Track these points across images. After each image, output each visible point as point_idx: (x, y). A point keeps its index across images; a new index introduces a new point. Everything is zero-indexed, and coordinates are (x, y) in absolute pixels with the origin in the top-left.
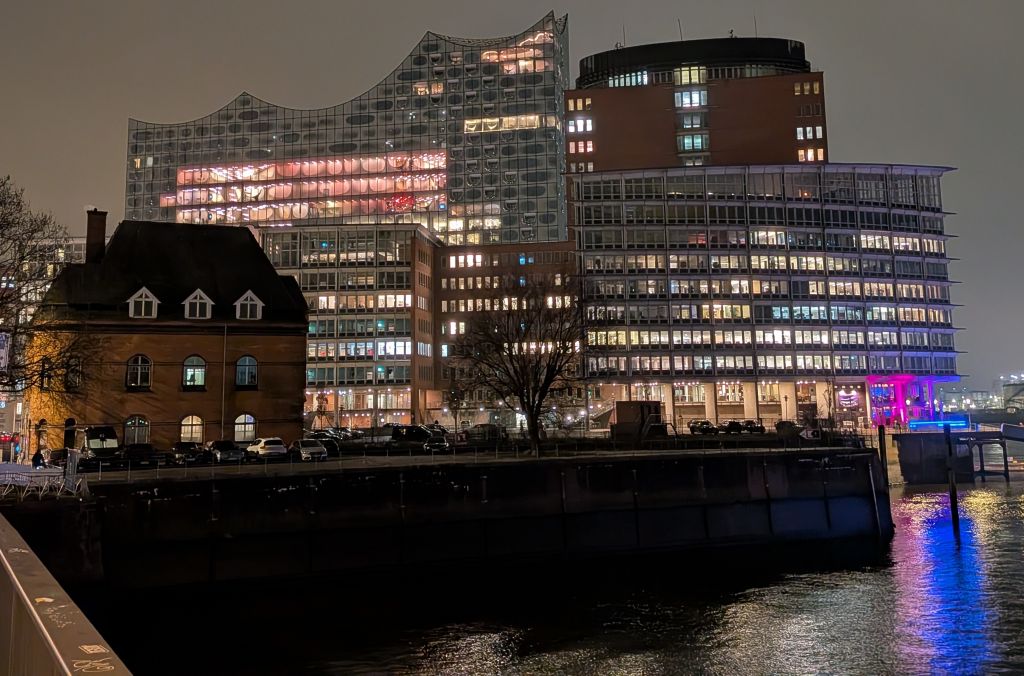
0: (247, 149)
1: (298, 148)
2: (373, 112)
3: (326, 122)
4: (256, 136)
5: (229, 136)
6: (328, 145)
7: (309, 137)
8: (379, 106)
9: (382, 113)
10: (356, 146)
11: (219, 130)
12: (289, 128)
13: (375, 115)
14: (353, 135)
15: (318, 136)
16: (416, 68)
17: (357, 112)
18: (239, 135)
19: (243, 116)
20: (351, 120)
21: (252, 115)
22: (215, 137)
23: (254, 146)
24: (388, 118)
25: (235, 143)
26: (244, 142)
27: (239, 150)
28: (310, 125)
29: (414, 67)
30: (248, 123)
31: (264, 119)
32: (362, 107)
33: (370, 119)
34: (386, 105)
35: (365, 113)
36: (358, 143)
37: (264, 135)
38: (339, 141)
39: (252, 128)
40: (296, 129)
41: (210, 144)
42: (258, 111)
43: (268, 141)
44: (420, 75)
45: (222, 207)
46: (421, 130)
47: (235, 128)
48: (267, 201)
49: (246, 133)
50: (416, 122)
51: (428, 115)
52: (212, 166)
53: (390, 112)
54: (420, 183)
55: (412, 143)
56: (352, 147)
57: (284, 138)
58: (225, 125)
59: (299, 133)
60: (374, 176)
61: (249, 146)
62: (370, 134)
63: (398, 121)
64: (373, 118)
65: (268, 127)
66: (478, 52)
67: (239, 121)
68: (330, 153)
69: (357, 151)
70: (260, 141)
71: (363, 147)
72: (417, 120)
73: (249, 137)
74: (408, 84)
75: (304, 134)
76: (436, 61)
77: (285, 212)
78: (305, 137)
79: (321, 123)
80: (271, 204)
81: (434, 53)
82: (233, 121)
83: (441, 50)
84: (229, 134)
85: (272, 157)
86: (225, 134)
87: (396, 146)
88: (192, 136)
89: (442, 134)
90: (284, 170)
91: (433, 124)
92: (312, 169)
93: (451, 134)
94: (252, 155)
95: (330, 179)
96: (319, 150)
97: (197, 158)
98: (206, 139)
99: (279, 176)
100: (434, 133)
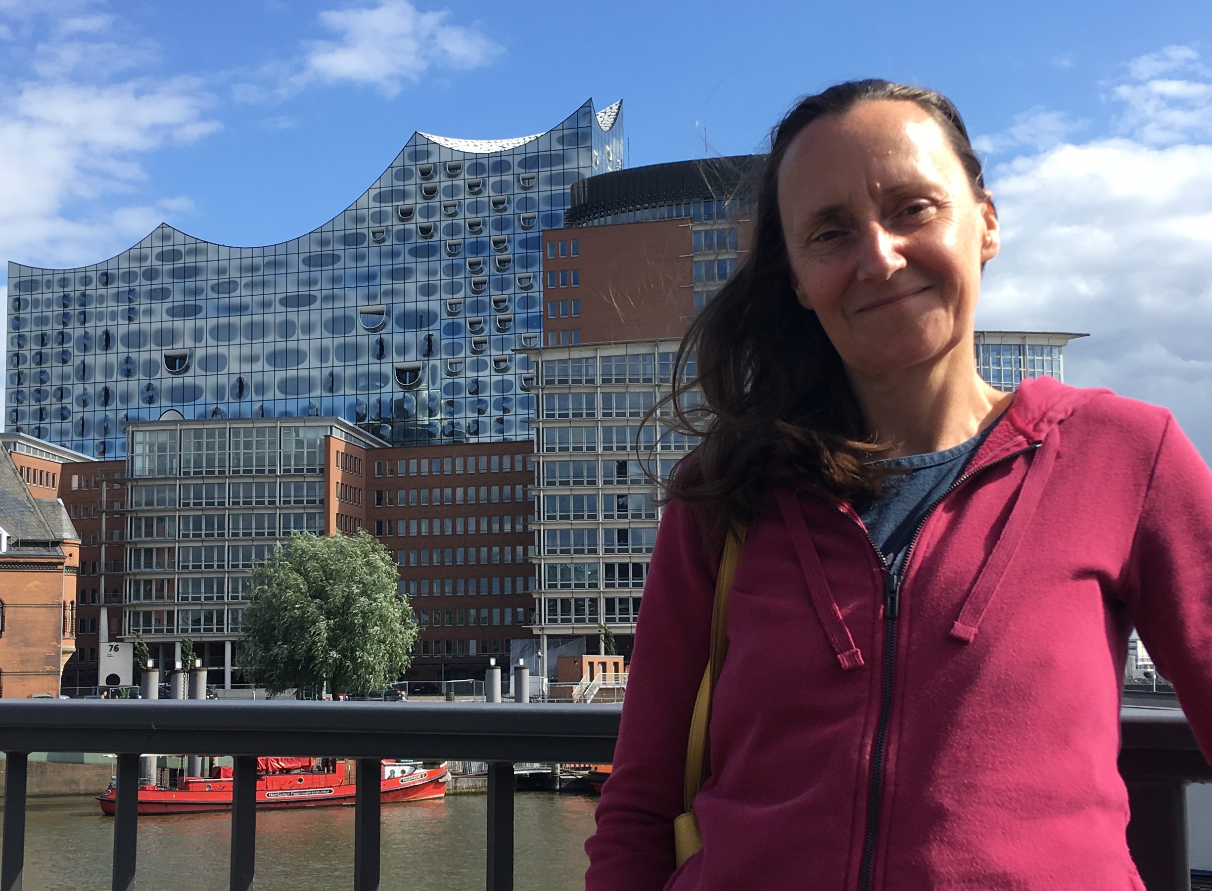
0: (166, 306)
1: (235, 301)
2: (338, 249)
3: (275, 264)
4: (179, 286)
5: (142, 285)
6: (278, 297)
7: (252, 285)
8: (346, 240)
9: (352, 251)
10: (315, 298)
11: (129, 276)
12: (224, 272)
13: (341, 253)
14: (310, 282)
15: (264, 284)
16: (398, 184)
17: (316, 249)
18: (157, 284)
19: (162, 256)
20: (309, 261)
21: (175, 255)
22: (124, 287)
23: (178, 298)
24: (359, 258)
25: (151, 295)
26: (163, 294)
27: (156, 306)
28: (253, 269)
29: (396, 183)
30: (168, 266)
31: (190, 261)
32: (324, 243)
33: (335, 258)
34: (357, 239)
35: (328, 250)
36: (317, 294)
37: (190, 284)
38: (293, 289)
39: (174, 273)
40: (234, 274)
41: (118, 297)
42: (182, 248)
43: (196, 292)
44: (404, 195)
45: (134, 385)
46: (403, 274)
47: (151, 274)
48: (194, 377)
49: (166, 281)
50: (398, 263)
51: (416, 252)
52: (121, 328)
53: (362, 249)
54: (403, 350)
55: (392, 293)
56: (311, 299)
57: (217, 288)
58: (137, 270)
59: (238, 280)
60: (339, 340)
61: (170, 299)
62: (334, 280)
63: (374, 261)
64: (339, 258)
65: (195, 271)
66: (485, 161)
67: (157, 263)
68: (280, 308)
69: (316, 305)
70: (185, 292)
71: (325, 299)
72: (400, 260)
73: (170, 286)
74: (387, 208)
75: (244, 281)
76: (426, 174)
77: (219, 392)
78: (246, 285)
79: (268, 265)
80: (200, 381)
81: (423, 163)
82: (148, 263)
83: (434, 159)
84: (144, 282)
85: (202, 314)
86: (137, 283)
87: (370, 297)
88: (93, 286)
89: (435, 280)
90: (217, 333)
91: (421, 265)
92: (255, 331)
93: (446, 279)
94: (173, 312)
95: (281, 345)
96: (265, 305)
97: (100, 316)
98: (112, 290)
99: (211, 342)
100: (422, 279)
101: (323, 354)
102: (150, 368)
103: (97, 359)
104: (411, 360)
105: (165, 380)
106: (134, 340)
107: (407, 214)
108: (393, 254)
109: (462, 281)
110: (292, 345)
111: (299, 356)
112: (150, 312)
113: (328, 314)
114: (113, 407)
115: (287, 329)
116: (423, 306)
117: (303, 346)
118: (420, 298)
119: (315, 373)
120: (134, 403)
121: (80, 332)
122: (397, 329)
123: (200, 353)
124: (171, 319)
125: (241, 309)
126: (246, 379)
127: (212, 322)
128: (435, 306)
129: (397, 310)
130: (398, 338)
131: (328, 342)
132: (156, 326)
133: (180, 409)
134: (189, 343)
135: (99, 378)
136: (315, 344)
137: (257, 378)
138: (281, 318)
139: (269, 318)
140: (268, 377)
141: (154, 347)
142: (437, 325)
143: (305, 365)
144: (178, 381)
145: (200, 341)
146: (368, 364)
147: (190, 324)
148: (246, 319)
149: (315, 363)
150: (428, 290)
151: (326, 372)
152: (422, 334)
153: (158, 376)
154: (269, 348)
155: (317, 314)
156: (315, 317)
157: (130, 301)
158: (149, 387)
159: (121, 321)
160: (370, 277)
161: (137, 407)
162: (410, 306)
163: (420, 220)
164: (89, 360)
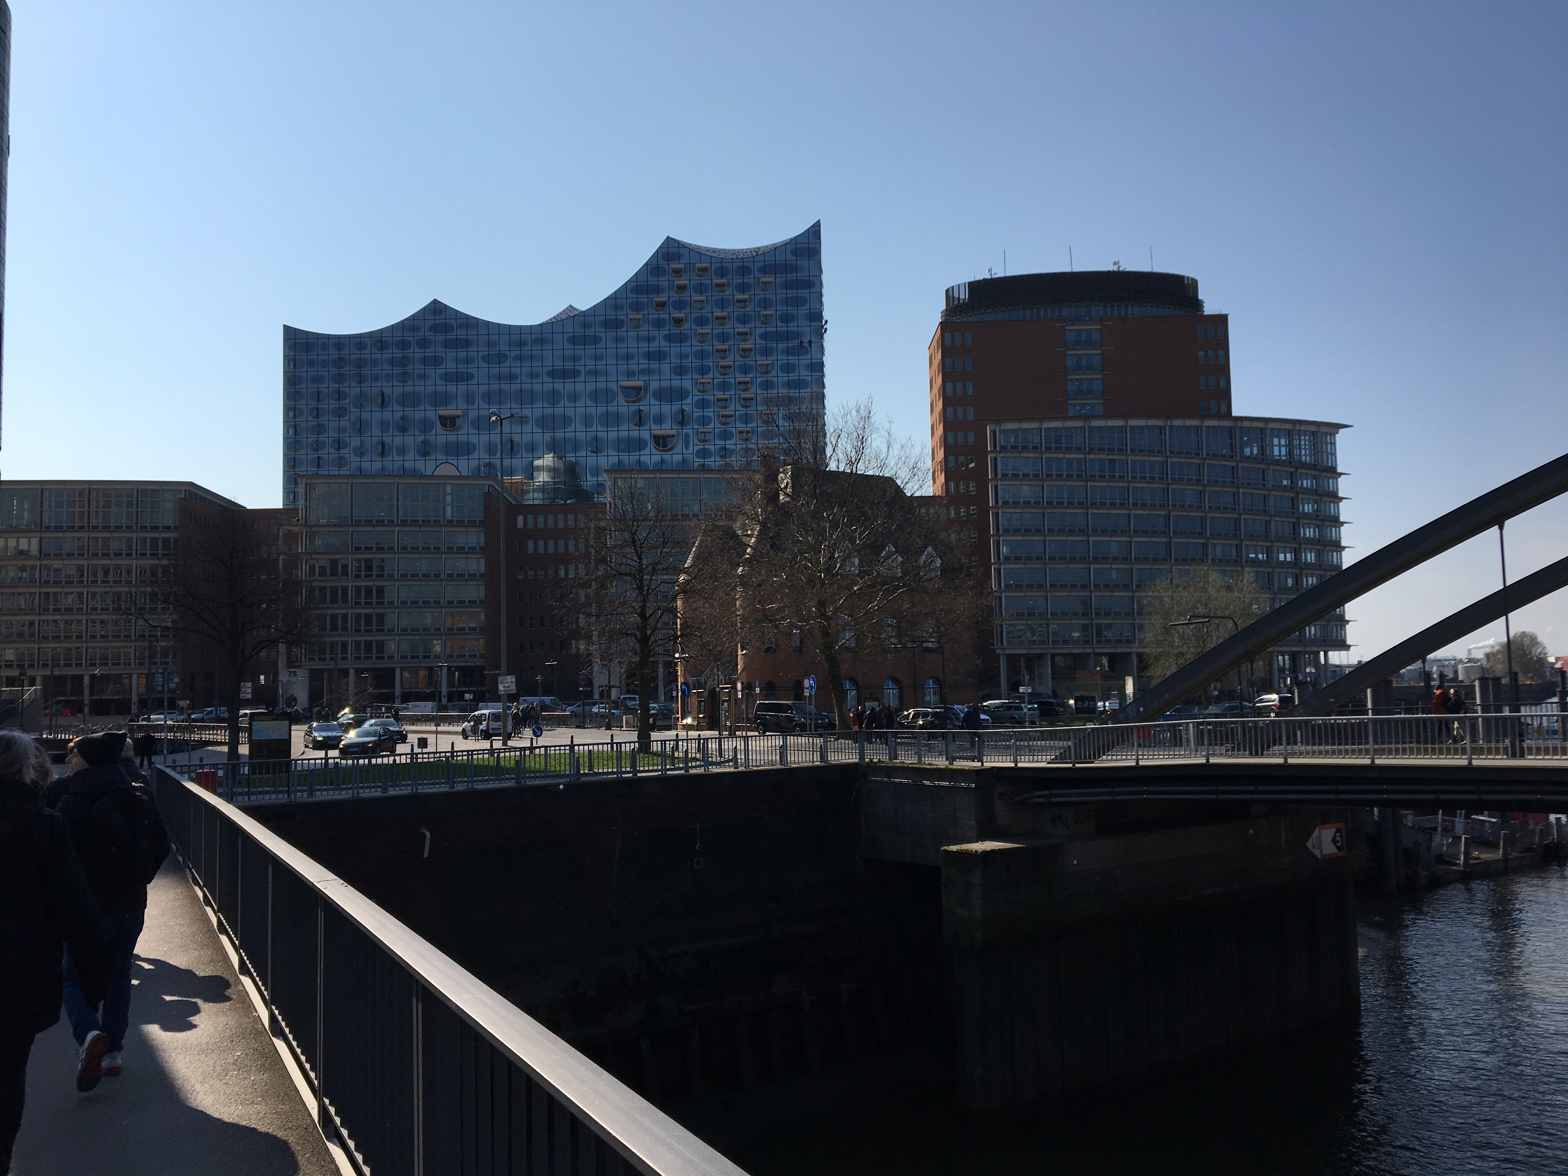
0: (440, 371)
1: (505, 371)
2: (600, 331)
4: (451, 354)
5: (417, 353)
6: (545, 369)
7: (521, 358)
8: (606, 324)
9: (611, 334)
10: (579, 372)
11: (404, 345)
12: (494, 345)
13: (603, 335)
14: (575, 359)
15: (532, 358)
16: (653, 280)
17: (580, 331)
18: (430, 352)
19: (435, 328)
20: (573, 340)
21: (446, 328)
22: (398, 353)
23: (451, 366)
24: (618, 340)
25: (425, 361)
26: (436, 361)
27: (430, 371)
28: (521, 344)
29: (650, 278)
30: (441, 337)
31: (461, 334)
32: (585, 325)
33: (596, 340)
34: (617, 324)
35: (590, 332)
36: (582, 369)
37: (462, 354)
38: (558, 364)
39: (446, 344)
40: (504, 348)
41: (392, 362)
42: (454, 323)
43: (468, 361)
44: (658, 290)
45: (412, 439)
46: (660, 356)
47: (424, 343)
48: (466, 433)
49: (440, 351)
50: (654, 346)
51: (669, 338)
52: (395, 390)
53: (621, 333)
54: (659, 419)
55: (649, 371)
56: (575, 373)
57: (488, 359)
58: (411, 339)
59: (508, 353)
60: (602, 409)
61: (443, 366)
62: (596, 358)
63: (632, 344)
64: (600, 339)
65: (467, 343)
66: (730, 265)
67: (430, 334)
68: (546, 379)
69: (581, 378)
70: (457, 361)
71: (589, 373)
72: (656, 344)
73: (443, 355)
74: (643, 299)
75: (513, 354)
76: (677, 272)
77: (491, 449)
78: (515, 358)
79: (535, 341)
80: (474, 439)
81: (675, 265)
82: (421, 333)
83: (685, 260)
84: (417, 350)
85: (475, 381)
86: (411, 350)
87: (629, 374)
88: (368, 351)
89: (687, 362)
90: (488, 397)
91: (675, 349)
92: (526, 397)
93: (696, 363)
94: (447, 378)
95: (548, 411)
96: (533, 375)
97: (376, 378)
98: (387, 356)
99: (483, 405)
100: (675, 361)
101: (587, 420)
102: (426, 426)
103: (374, 416)
104: (667, 429)
105: (440, 436)
106: (410, 400)
107: (661, 305)
108: (649, 339)
109: (711, 364)
110: (559, 411)
111: (566, 421)
112: (424, 377)
113: (591, 386)
114: (390, 458)
115: (553, 397)
116: (676, 383)
117: (570, 412)
118: (673, 377)
119: (581, 436)
120: (410, 455)
121: (356, 391)
122: (653, 402)
123: (473, 414)
124: (444, 383)
125: (511, 377)
126: (516, 438)
127: (483, 389)
128: (687, 384)
129: (654, 385)
130: (655, 409)
131: (591, 410)
132: (430, 389)
133: (455, 463)
134: (462, 405)
135: (376, 432)
136: (580, 411)
137: (527, 438)
138: (548, 387)
139: (537, 387)
140: (538, 438)
141: (428, 407)
142: (689, 400)
143: (572, 429)
144: (452, 438)
145: (473, 404)
146: (627, 431)
147: (462, 388)
148: (515, 387)
149: (580, 427)
150: (681, 371)
151: (590, 435)
152: (676, 407)
153: (433, 432)
154: (538, 413)
155: (583, 385)
156: (580, 387)
157: (404, 365)
158: (425, 442)
159: (395, 383)
160: (628, 357)
161: (413, 461)
162: (665, 384)
163: (672, 310)
164: (366, 416)
